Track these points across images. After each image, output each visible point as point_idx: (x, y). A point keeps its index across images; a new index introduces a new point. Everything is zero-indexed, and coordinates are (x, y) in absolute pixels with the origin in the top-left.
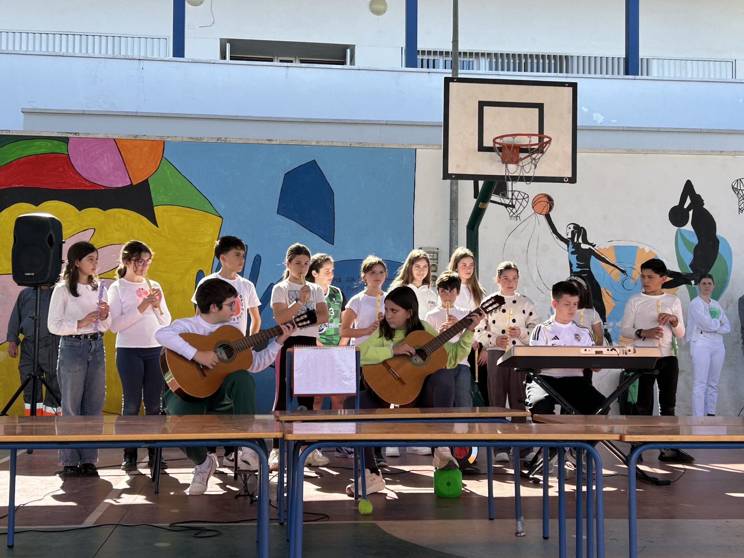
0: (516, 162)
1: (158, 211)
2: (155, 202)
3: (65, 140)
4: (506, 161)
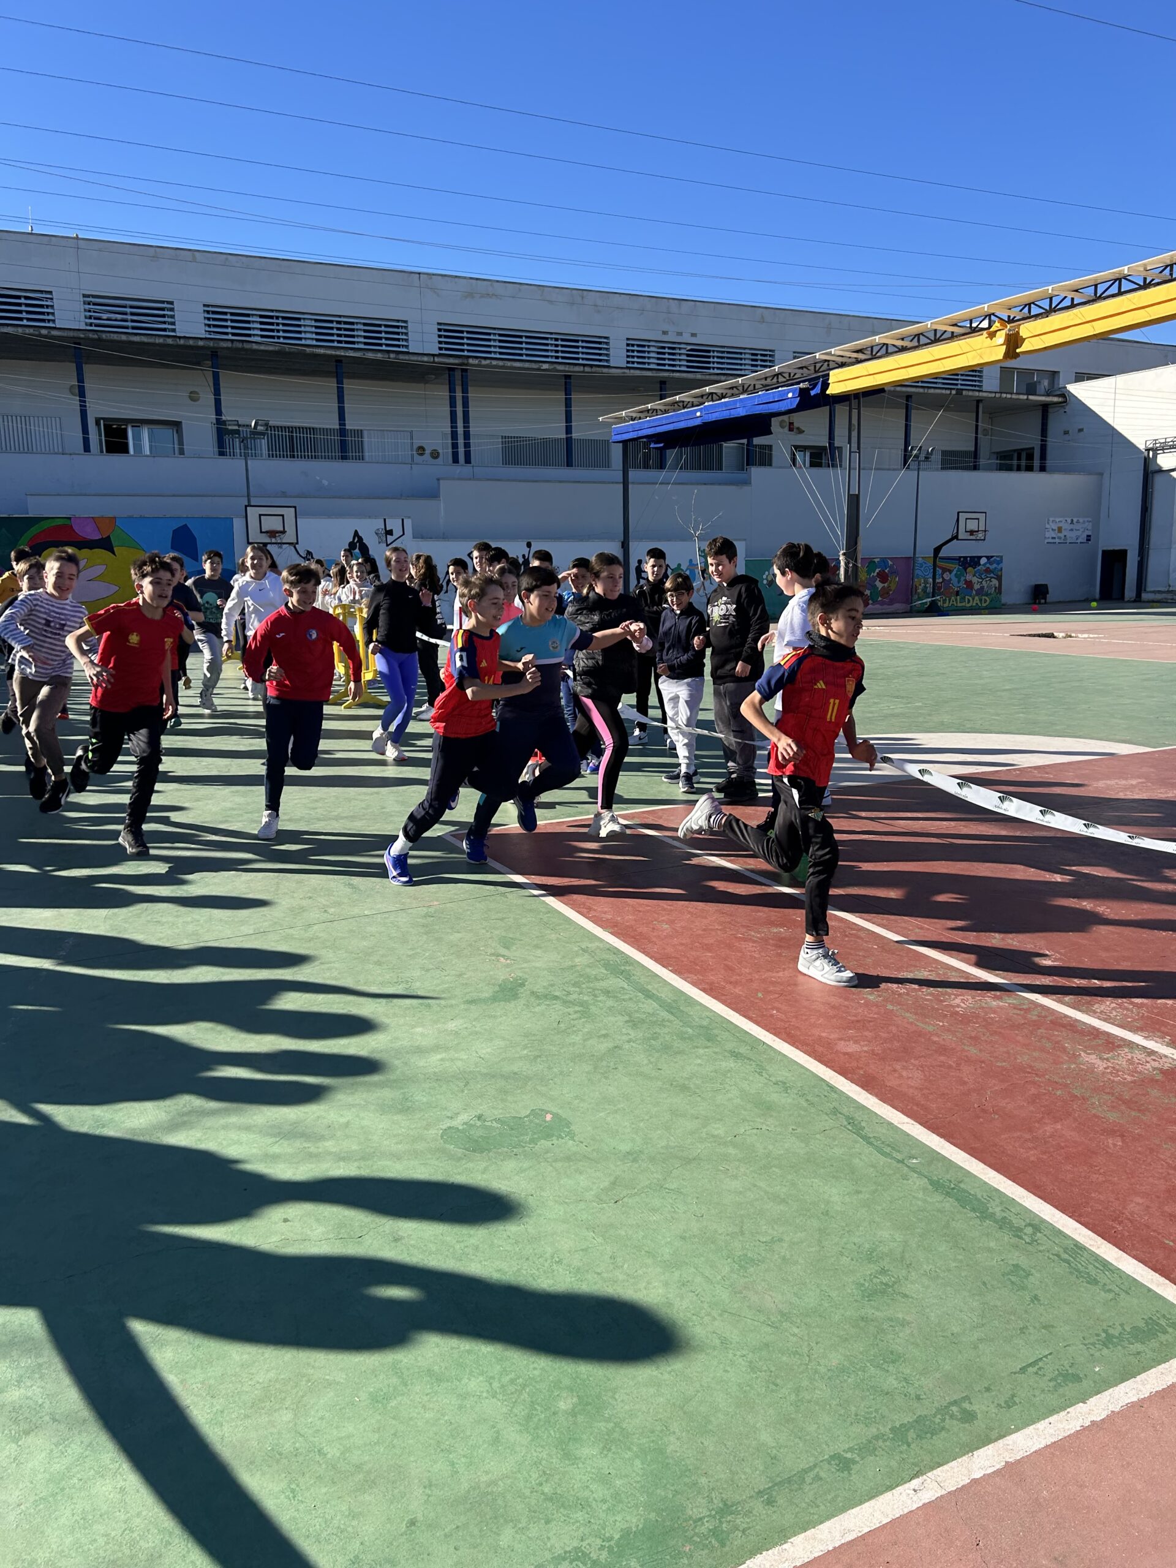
0: (275, 537)
1: (115, 549)
2: (114, 545)
3: (70, 518)
4: (270, 537)
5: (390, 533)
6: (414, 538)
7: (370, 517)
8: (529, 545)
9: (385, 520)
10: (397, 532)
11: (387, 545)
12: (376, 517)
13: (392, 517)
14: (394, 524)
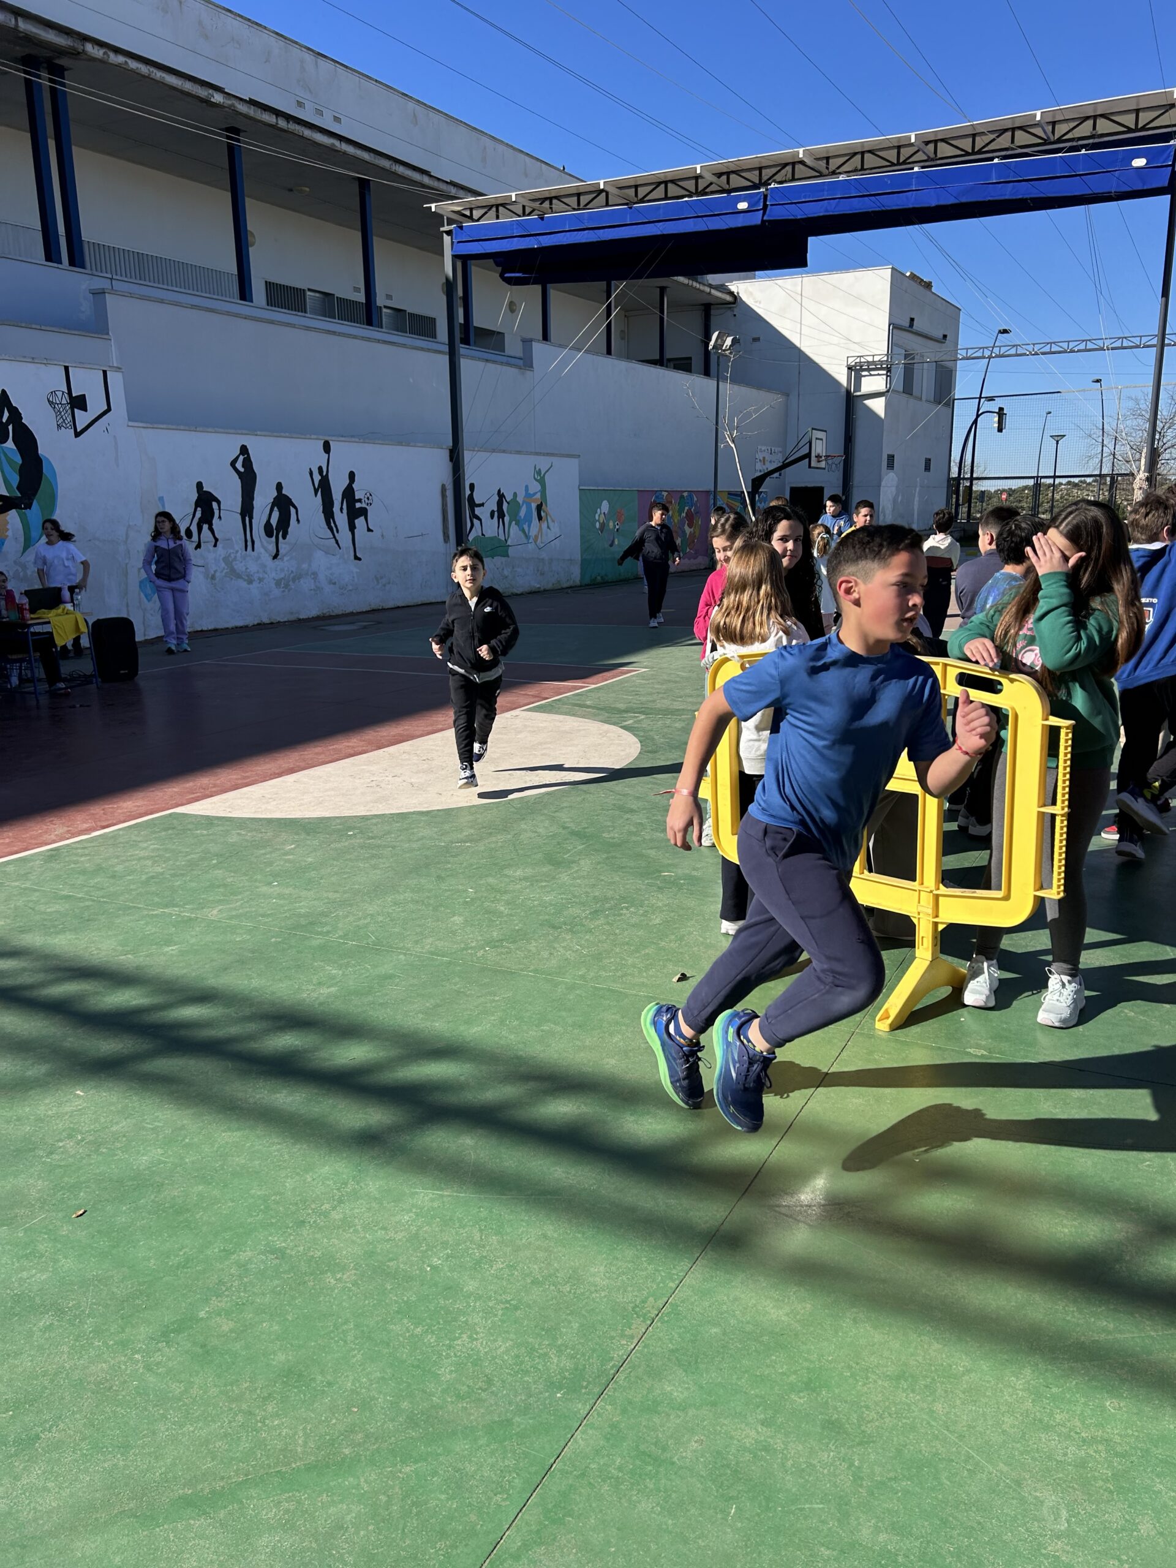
5: (79, 403)
6: (130, 420)
7: (33, 360)
8: (327, 448)
9: (67, 369)
10: (96, 404)
11: (77, 434)
12: (47, 361)
13: (82, 365)
14: (87, 383)
